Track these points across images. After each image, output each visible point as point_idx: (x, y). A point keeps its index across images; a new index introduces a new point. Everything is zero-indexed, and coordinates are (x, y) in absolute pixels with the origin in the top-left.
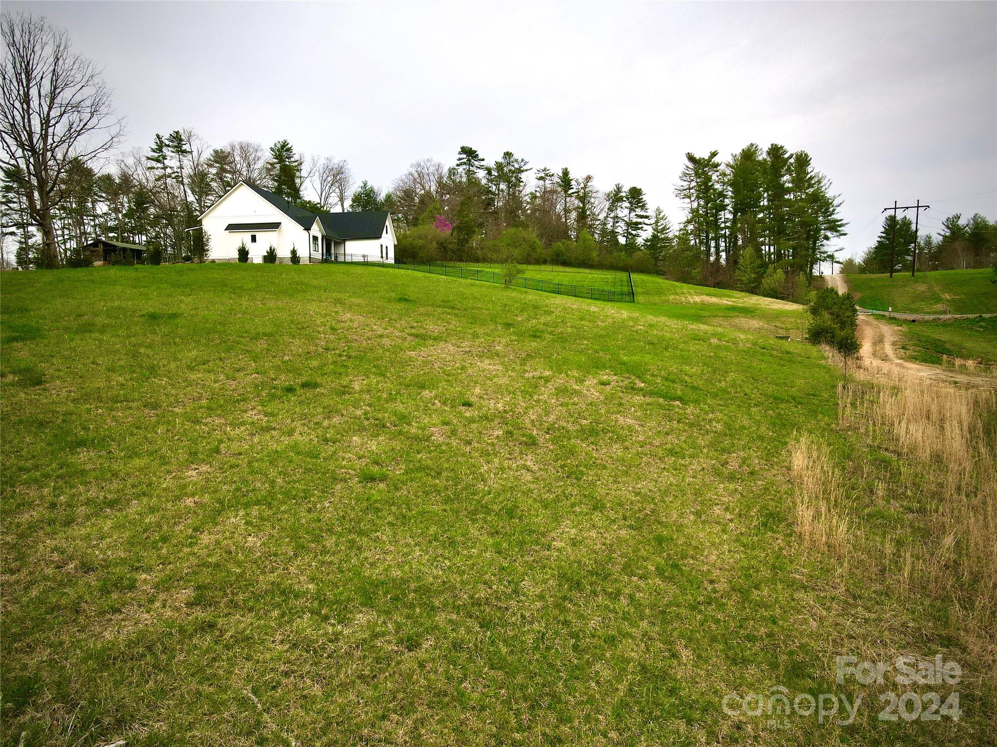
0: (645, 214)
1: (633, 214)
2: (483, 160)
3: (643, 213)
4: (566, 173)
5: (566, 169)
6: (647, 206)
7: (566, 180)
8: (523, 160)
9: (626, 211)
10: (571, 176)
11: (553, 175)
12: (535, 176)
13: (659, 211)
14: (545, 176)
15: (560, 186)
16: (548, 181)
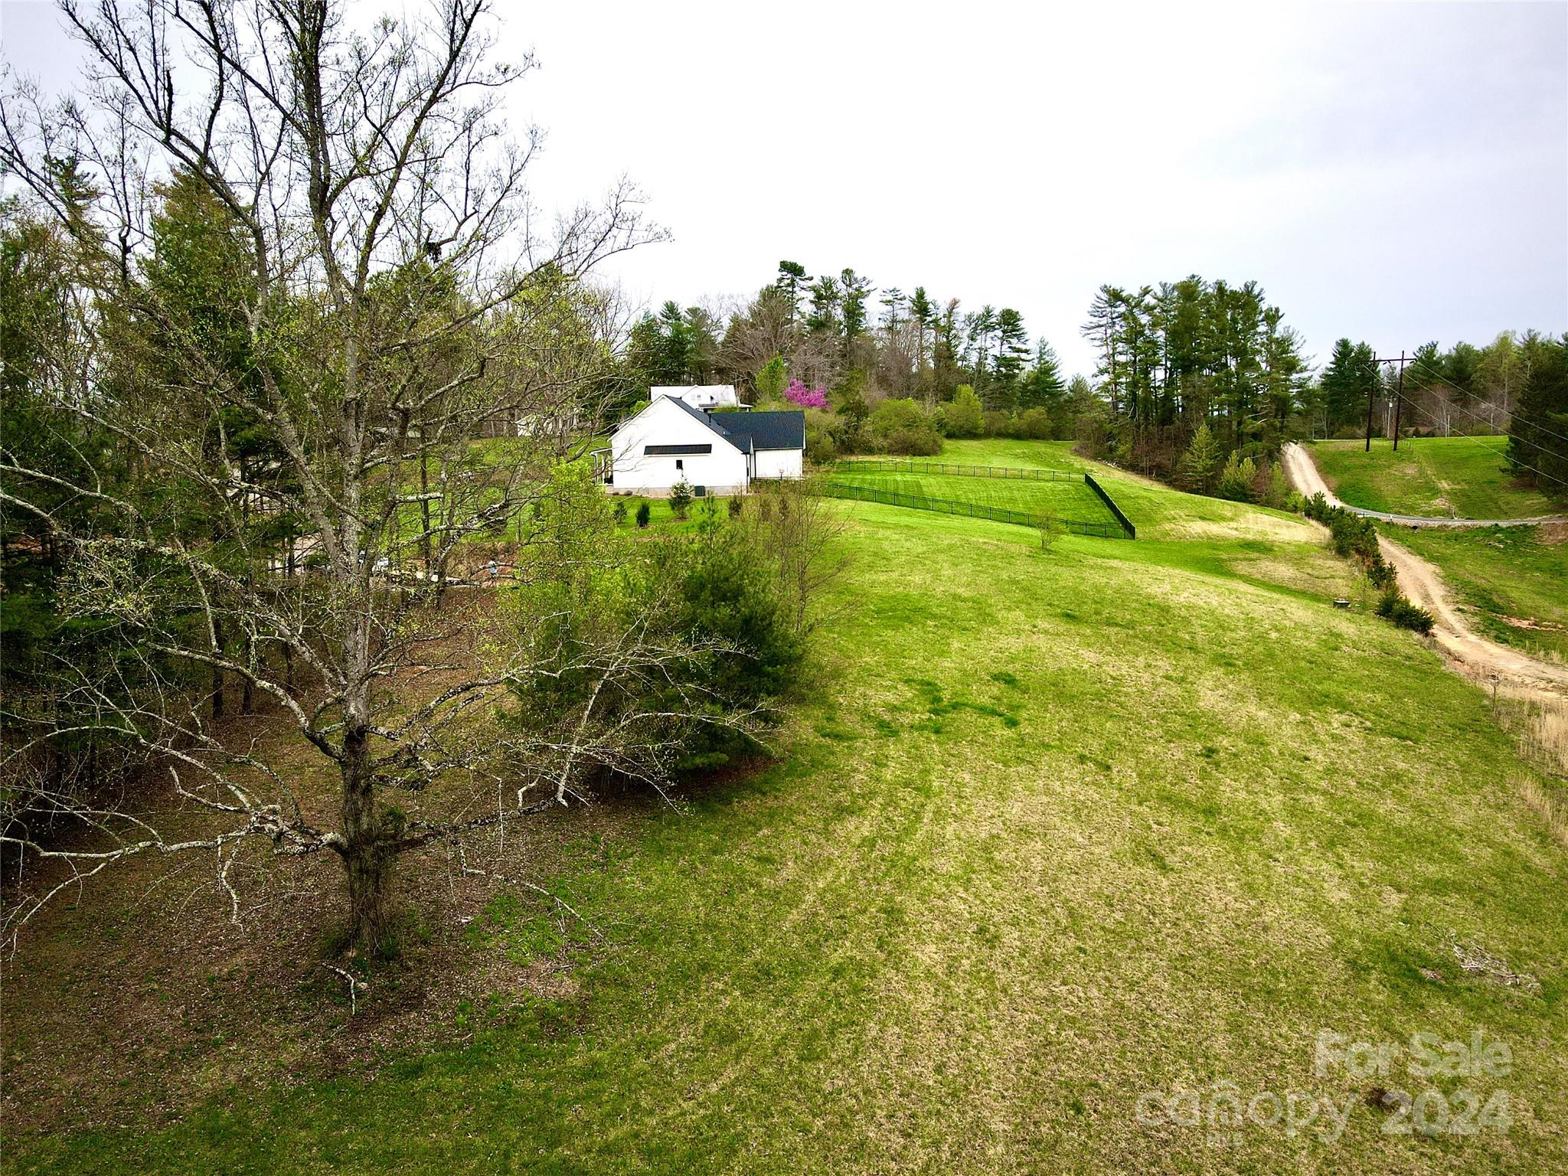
0: (1023, 347)
1: (1006, 346)
2: (811, 279)
3: (1018, 346)
4: (921, 294)
5: (922, 289)
6: (1027, 337)
7: (921, 306)
8: (864, 279)
9: (998, 343)
10: (928, 298)
11: (904, 298)
12: (880, 299)
13: (1043, 344)
14: (893, 298)
15: (914, 312)
16: (897, 306)
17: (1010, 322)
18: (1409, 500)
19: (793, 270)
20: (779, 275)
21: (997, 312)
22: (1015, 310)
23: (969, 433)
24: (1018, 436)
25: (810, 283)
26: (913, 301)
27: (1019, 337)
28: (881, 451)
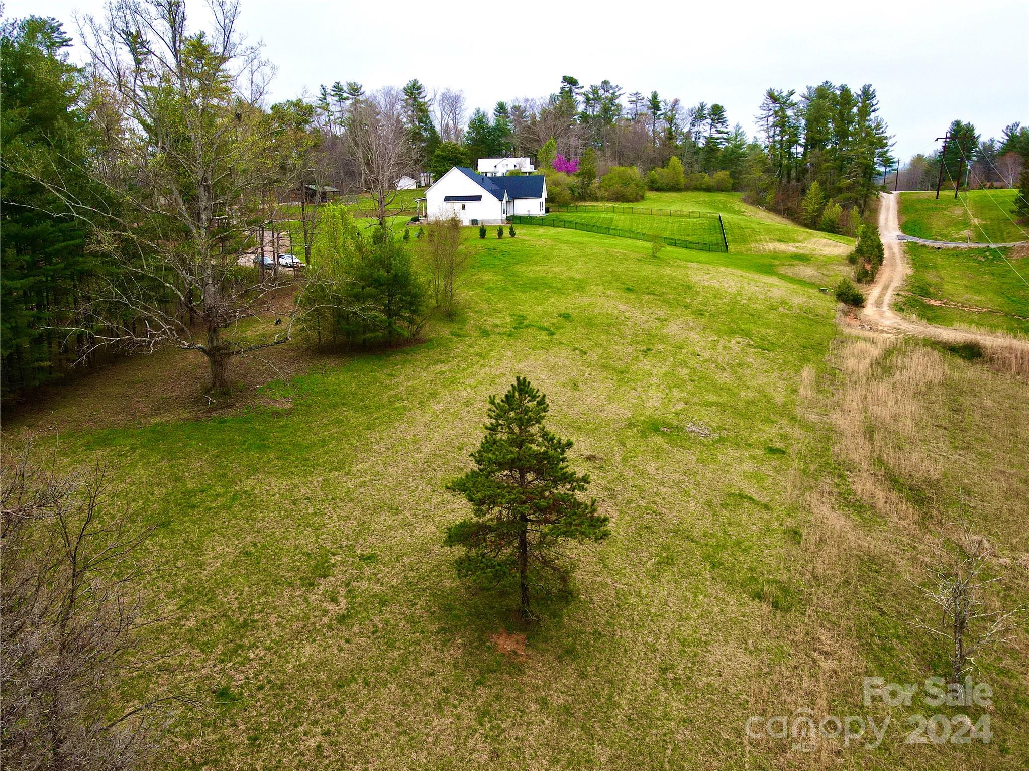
0: (726, 130)
1: (714, 129)
2: (583, 87)
3: (722, 129)
4: (655, 96)
5: (655, 93)
6: (728, 123)
7: (655, 105)
8: (617, 86)
9: (708, 127)
10: (660, 98)
11: (643, 99)
12: (628, 100)
13: (738, 127)
14: (637, 98)
15: (649, 108)
16: (639, 105)
17: (717, 113)
18: (945, 232)
19: (571, 81)
20: (562, 85)
21: (709, 106)
22: (720, 105)
23: (674, 188)
24: (708, 189)
25: (582, 91)
26: (650, 101)
27: (723, 123)
28: (603, 199)
